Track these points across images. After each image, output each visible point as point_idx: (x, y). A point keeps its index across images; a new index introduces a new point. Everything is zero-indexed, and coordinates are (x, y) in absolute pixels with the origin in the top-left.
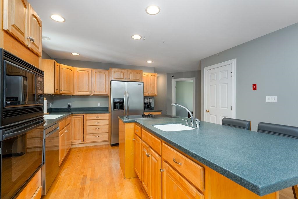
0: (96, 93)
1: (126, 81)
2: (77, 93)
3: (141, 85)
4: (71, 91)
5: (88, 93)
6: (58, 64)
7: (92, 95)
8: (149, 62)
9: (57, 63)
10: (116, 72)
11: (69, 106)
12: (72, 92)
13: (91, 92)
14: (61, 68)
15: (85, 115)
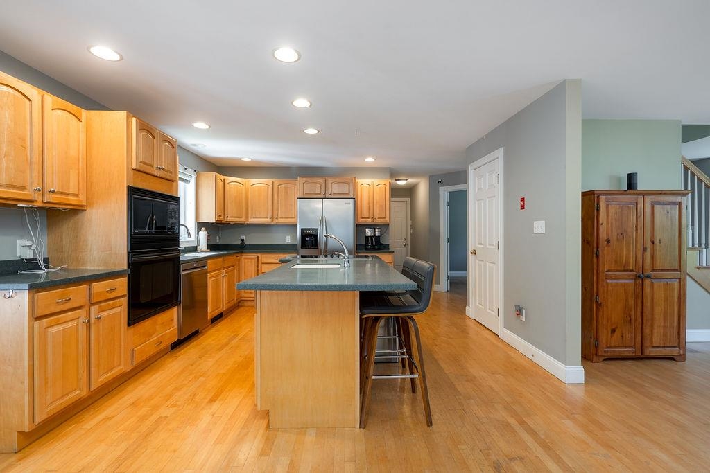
0: (280, 220)
1: (322, 199)
2: (252, 220)
3: (349, 203)
4: (241, 217)
5: (268, 220)
6: (222, 177)
7: (274, 223)
8: (370, 160)
9: (219, 176)
10: (308, 182)
11: (243, 240)
12: (243, 219)
13: (272, 218)
14: (226, 182)
15: (259, 255)
